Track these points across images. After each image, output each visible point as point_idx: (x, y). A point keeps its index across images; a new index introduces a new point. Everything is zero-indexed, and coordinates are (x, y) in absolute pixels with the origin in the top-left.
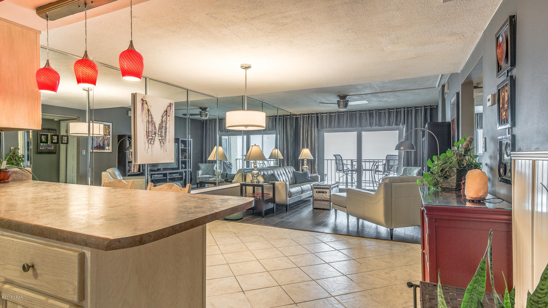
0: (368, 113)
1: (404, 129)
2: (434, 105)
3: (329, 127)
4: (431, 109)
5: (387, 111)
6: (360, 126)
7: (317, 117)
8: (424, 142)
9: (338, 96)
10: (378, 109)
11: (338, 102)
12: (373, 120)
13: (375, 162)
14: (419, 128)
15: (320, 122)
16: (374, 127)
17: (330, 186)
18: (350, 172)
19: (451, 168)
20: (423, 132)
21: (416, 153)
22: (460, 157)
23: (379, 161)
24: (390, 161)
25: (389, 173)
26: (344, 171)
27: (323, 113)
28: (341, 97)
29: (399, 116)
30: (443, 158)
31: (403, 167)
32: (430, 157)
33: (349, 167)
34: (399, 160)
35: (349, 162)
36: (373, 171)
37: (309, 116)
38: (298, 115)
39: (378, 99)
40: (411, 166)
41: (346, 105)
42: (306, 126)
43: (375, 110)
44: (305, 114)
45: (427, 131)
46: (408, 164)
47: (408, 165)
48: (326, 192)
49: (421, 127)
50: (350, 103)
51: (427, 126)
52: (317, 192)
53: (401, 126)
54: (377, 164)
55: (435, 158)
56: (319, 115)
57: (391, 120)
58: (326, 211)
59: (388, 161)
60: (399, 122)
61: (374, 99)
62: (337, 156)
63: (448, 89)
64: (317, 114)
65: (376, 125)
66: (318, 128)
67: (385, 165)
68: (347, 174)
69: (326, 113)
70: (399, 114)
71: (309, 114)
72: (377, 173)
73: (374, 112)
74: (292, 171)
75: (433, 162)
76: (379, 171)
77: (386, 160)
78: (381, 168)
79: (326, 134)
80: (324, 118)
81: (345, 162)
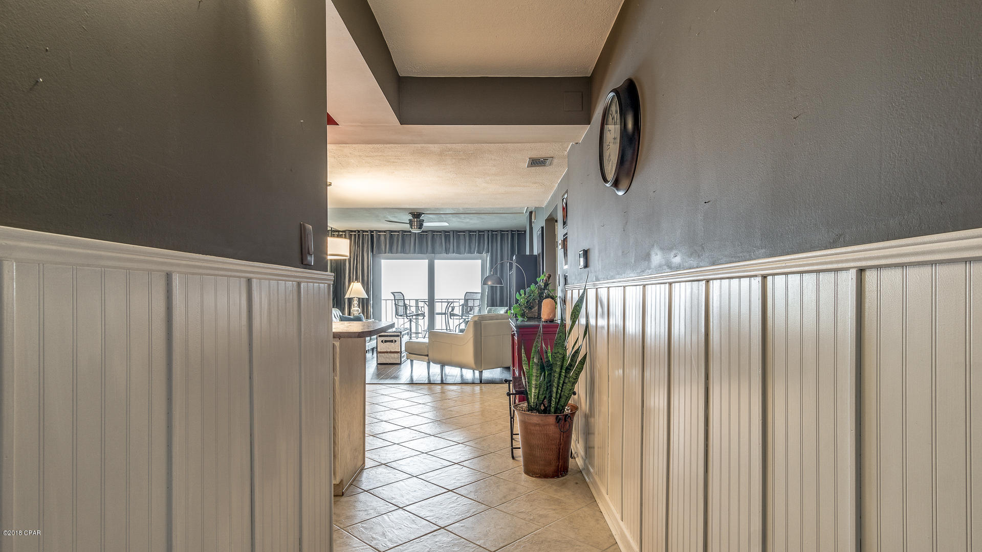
0: (443, 235)
1: (488, 259)
2: (521, 230)
3: (390, 252)
4: (518, 234)
5: (467, 234)
6: (433, 252)
7: (372, 236)
8: (512, 276)
9: (410, 213)
10: (456, 231)
11: (410, 221)
12: (450, 245)
13: (449, 302)
14: (505, 260)
15: (376, 244)
16: (450, 255)
17: (401, 332)
18: (414, 317)
19: (534, 300)
20: (511, 265)
21: (502, 288)
22: (541, 290)
23: (455, 301)
24: (469, 301)
25: (468, 316)
26: (407, 316)
27: (380, 231)
28: (414, 214)
29: (482, 241)
30: (528, 291)
31: (487, 307)
32: (518, 290)
33: (413, 309)
34: (482, 299)
35: (413, 303)
36: (447, 315)
37: (358, 235)
38: (341, 232)
39: (459, 220)
40: (497, 306)
41: (420, 226)
42: (354, 248)
43: (452, 232)
44: (352, 231)
45: (515, 264)
46: (493, 303)
47: (493, 305)
48: (395, 341)
49: (508, 260)
50: (425, 224)
51: (514, 258)
52: (382, 341)
53: (484, 254)
54: (452, 305)
55: (522, 291)
56: (374, 233)
57: (473, 246)
58: (396, 366)
59: (466, 300)
60: (481, 249)
61: (454, 220)
62: (395, 294)
63: (535, 219)
64: (372, 231)
65: (453, 252)
66: (372, 253)
67: (463, 305)
68: (411, 321)
69: (385, 231)
70: (482, 238)
71: (359, 231)
72: (452, 317)
73: (451, 234)
74: (338, 316)
75: (521, 295)
76: (454, 315)
77: (465, 299)
78: (457, 311)
79: (383, 262)
80: (382, 238)
81: (407, 302)
